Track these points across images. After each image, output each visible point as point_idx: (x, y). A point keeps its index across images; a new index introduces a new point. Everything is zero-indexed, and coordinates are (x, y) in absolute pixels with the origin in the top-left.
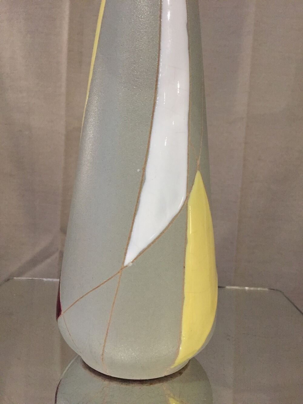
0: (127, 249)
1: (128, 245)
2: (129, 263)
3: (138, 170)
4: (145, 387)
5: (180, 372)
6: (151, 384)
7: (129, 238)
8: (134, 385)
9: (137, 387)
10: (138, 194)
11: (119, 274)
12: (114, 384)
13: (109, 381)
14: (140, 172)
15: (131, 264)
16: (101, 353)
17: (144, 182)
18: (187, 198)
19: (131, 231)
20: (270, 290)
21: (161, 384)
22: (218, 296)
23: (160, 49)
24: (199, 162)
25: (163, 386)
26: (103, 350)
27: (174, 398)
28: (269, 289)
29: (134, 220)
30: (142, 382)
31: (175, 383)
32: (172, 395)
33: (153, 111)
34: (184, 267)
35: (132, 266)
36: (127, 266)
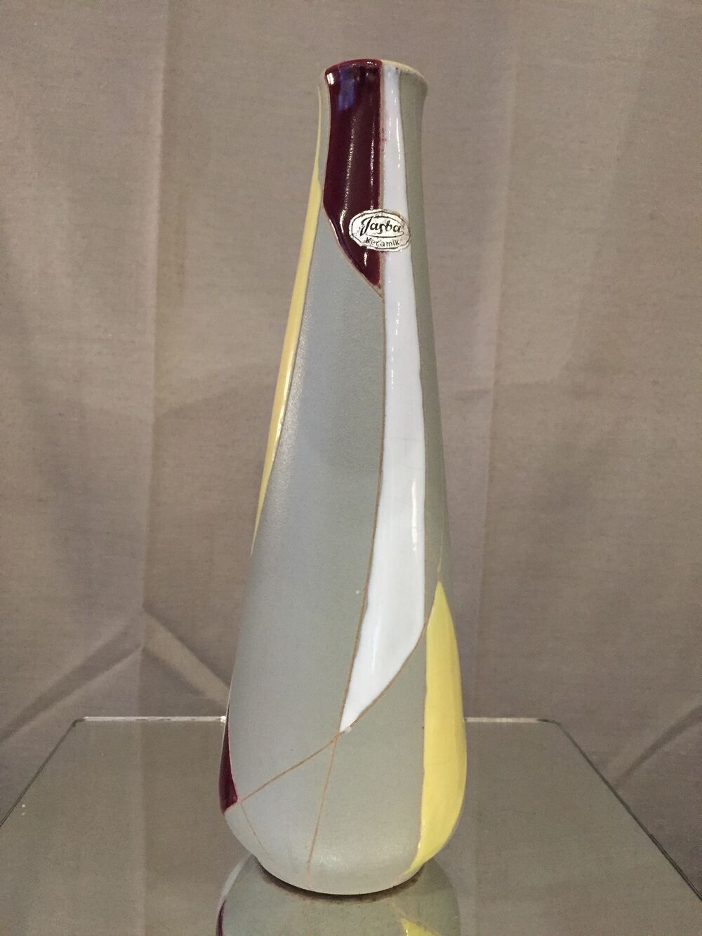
0: (343, 707)
1: (344, 701)
2: (348, 728)
3: (358, 592)
4: (365, 905)
5: (413, 880)
6: (374, 900)
7: (347, 691)
8: (349, 903)
9: (354, 907)
10: (357, 627)
11: (333, 744)
12: (320, 904)
13: (312, 899)
14: (360, 594)
15: (350, 729)
16: (307, 859)
17: (366, 609)
18: (425, 625)
19: (349, 681)
20: (541, 722)
21: (389, 898)
22: (468, 765)
23: (384, 416)
24: (439, 569)
25: (393, 901)
26: (310, 856)
27: (407, 919)
28: (540, 720)
29: (352, 665)
30: (360, 897)
31: (409, 896)
32: (404, 914)
33: (377, 505)
34: (423, 728)
35: (350, 732)
36: (344, 732)
